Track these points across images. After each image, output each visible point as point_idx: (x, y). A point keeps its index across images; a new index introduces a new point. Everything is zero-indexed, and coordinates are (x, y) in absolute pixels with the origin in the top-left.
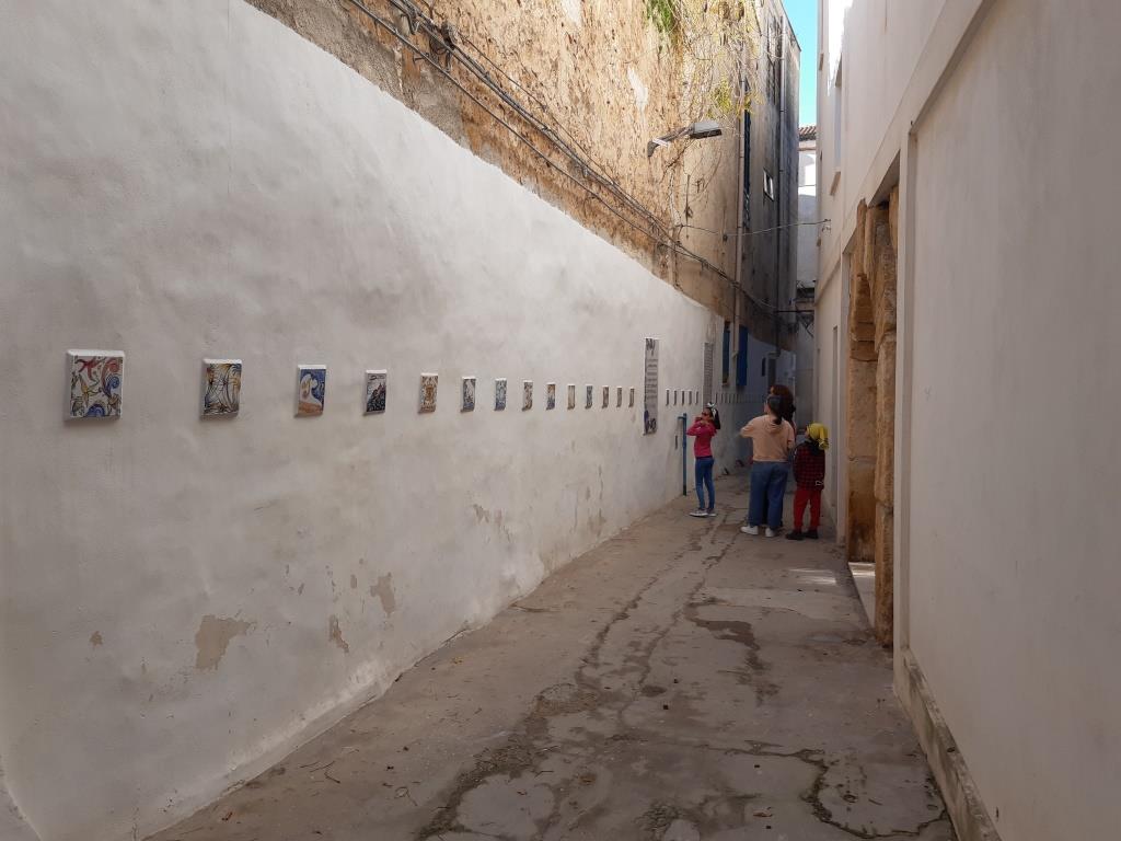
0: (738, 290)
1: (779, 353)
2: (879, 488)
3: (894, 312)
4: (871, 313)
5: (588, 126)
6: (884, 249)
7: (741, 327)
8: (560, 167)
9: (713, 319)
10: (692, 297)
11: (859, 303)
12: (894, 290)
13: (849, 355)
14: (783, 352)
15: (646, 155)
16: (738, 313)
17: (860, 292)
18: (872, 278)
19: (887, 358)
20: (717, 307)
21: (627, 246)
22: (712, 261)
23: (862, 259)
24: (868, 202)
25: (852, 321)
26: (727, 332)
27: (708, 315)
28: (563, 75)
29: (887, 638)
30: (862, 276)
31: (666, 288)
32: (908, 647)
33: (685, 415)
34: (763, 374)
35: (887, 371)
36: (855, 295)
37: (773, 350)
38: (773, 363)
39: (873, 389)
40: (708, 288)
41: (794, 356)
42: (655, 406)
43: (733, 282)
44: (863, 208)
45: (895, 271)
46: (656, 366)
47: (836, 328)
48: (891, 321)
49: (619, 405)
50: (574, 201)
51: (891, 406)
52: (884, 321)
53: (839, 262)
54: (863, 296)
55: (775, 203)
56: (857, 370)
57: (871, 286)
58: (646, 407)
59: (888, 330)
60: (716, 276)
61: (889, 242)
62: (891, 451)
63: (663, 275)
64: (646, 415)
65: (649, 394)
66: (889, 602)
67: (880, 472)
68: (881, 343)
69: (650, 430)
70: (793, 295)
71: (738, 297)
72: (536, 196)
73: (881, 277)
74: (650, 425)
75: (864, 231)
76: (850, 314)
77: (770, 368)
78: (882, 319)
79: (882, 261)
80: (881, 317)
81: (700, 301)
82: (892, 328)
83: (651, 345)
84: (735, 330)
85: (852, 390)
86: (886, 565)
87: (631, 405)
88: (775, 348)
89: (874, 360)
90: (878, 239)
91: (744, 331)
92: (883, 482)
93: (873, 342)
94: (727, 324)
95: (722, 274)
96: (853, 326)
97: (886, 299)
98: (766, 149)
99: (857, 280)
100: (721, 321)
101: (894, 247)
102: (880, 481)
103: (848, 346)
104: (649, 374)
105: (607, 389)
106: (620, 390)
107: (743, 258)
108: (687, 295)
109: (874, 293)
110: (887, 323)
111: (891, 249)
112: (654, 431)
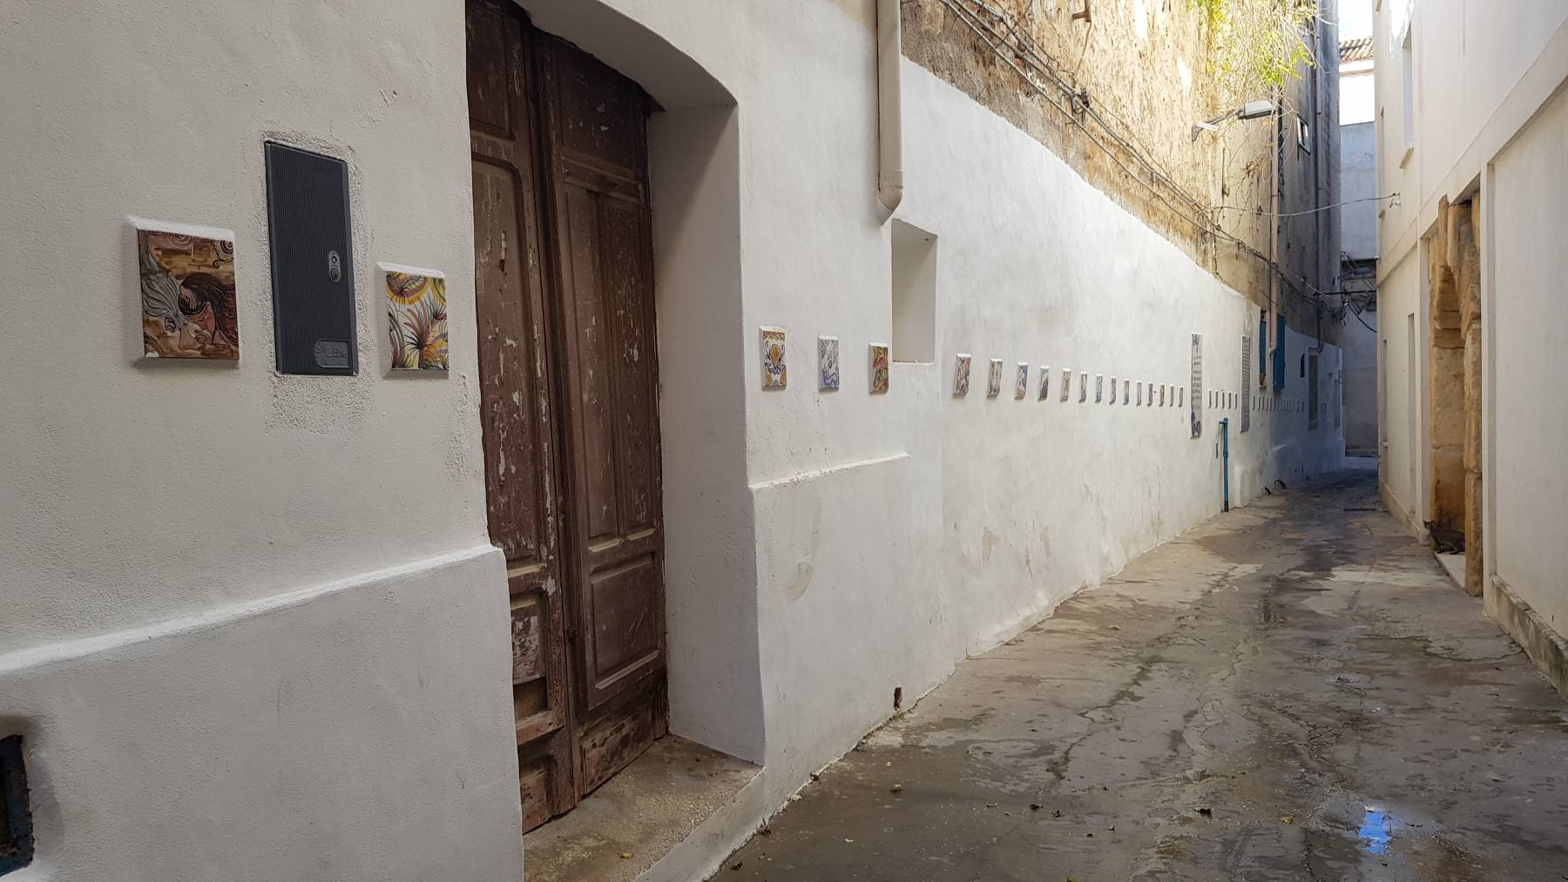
0: (1274, 271)
1: (1320, 348)
2: (1468, 459)
3: (1479, 303)
4: (1456, 301)
5: (1151, 130)
6: (1467, 247)
7: (1278, 316)
8: (1134, 175)
9: (1249, 308)
10: (1229, 285)
11: (1442, 292)
12: (1479, 283)
13: (1432, 343)
14: (1327, 345)
15: (1190, 141)
16: (1274, 299)
17: (1444, 281)
18: (1457, 271)
19: (1473, 343)
20: (1255, 294)
21: (1177, 238)
22: (1248, 242)
23: (1446, 251)
24: (1451, 200)
25: (1435, 309)
26: (1263, 323)
27: (1243, 304)
28: (1136, 91)
29: (1478, 588)
30: (1447, 269)
31: (1207, 275)
32: (1496, 574)
33: (1226, 419)
34: (1302, 375)
35: (1474, 354)
36: (1438, 285)
37: (1314, 343)
38: (1313, 359)
39: (1459, 377)
40: (1244, 272)
41: (1341, 350)
42: (1199, 407)
43: (1270, 263)
44: (1444, 203)
45: (1479, 268)
46: (1200, 363)
47: (1412, 316)
48: (1477, 311)
49: (1171, 405)
50: (1142, 203)
51: (1478, 384)
52: (1470, 311)
53: (1415, 247)
54: (1447, 285)
55: (1312, 156)
56: (1441, 358)
57: (1456, 277)
58: (1192, 408)
59: (1474, 319)
60: (1251, 258)
61: (1472, 241)
62: (1479, 423)
63: (1204, 264)
64: (1193, 417)
65: (1195, 395)
66: (1479, 555)
67: (1469, 443)
68: (1468, 329)
69: (1196, 434)
70: (1337, 271)
71: (1274, 280)
72: (1120, 207)
73: (1465, 271)
74: (1196, 429)
75: (1446, 226)
76: (1431, 303)
77: (1310, 367)
78: (1468, 309)
79: (1466, 257)
80: (1466, 307)
81: (1236, 290)
82: (1478, 317)
83: (1196, 340)
84: (1272, 319)
85: (1436, 379)
86: (1476, 524)
87: (1180, 406)
88: (1316, 341)
89: (1460, 347)
90: (1463, 238)
91: (1281, 320)
92: (1472, 451)
93: (1460, 330)
94: (1263, 312)
95: (1256, 255)
96: (1436, 314)
97: (1471, 291)
98: (1299, 89)
99: (1440, 271)
100: (1257, 310)
101: (1477, 245)
102: (1469, 452)
103: (1430, 333)
104: (1195, 372)
105: (1163, 387)
106: (1172, 388)
107: (1279, 232)
108: (1225, 282)
109: (1459, 286)
110: (1473, 313)
111: (1474, 246)
112: (1199, 436)
